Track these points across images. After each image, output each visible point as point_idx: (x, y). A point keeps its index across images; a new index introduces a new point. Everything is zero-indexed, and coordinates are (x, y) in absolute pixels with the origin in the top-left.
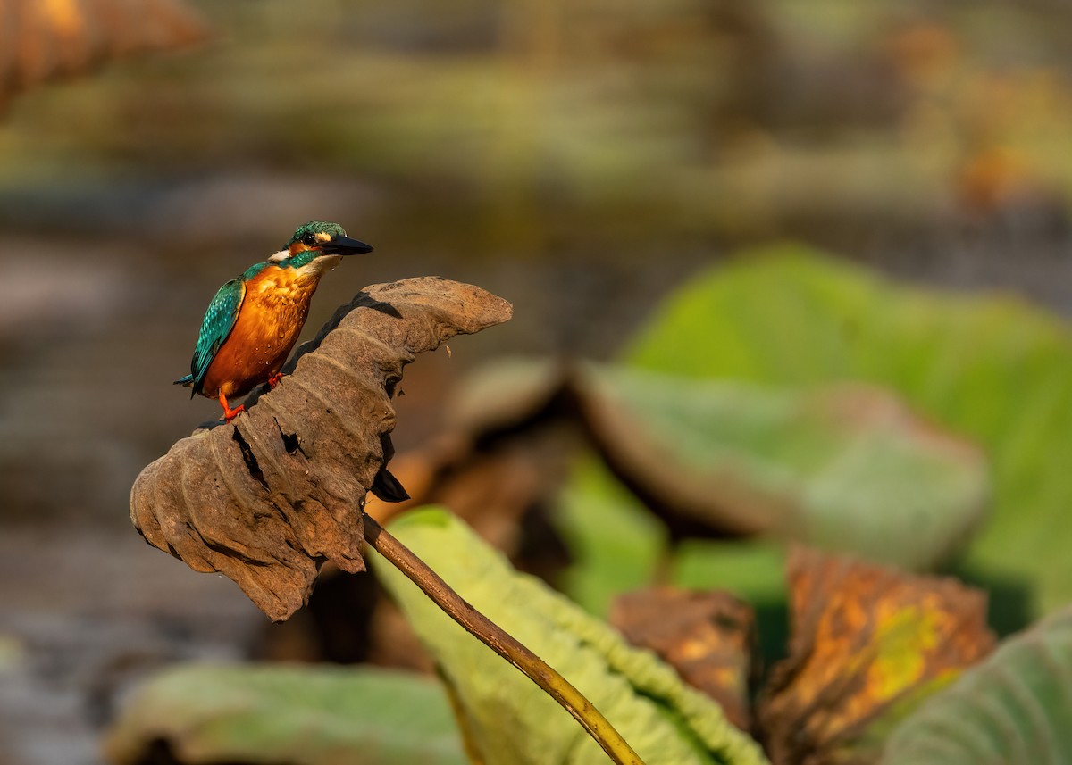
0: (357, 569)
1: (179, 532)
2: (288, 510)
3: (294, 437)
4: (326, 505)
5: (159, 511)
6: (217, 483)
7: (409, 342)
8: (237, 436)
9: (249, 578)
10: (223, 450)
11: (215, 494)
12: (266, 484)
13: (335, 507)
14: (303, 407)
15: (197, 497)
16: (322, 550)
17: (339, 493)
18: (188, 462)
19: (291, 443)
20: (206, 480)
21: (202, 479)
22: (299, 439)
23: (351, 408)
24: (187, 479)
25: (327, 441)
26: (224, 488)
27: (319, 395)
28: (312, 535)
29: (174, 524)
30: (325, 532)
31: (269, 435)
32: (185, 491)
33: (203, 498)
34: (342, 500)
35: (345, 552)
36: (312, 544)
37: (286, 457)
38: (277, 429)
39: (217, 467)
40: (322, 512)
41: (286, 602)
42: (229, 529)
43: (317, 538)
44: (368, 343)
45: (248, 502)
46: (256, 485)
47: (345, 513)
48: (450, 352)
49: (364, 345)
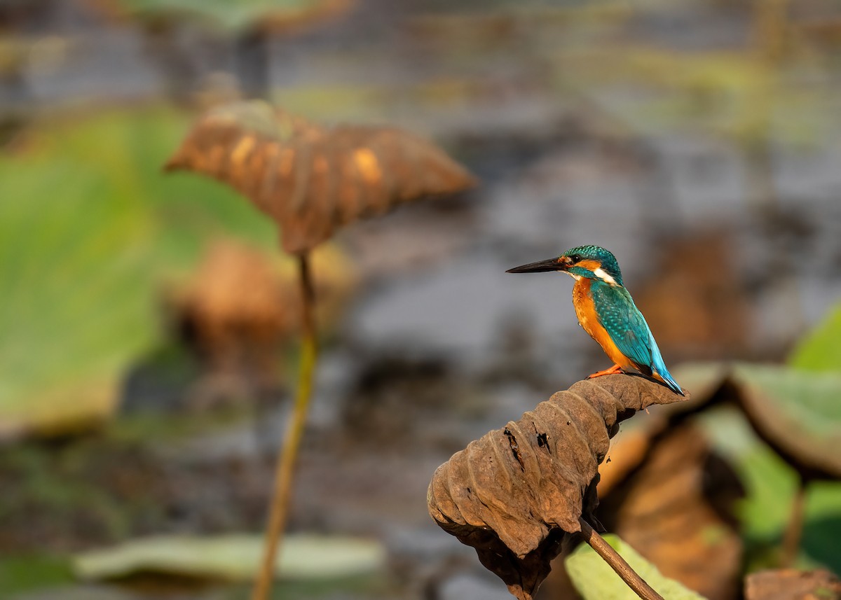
0: (575, 530)
1: (461, 496)
2: (535, 486)
3: (544, 435)
4: (559, 485)
5: (450, 481)
6: (491, 460)
7: (623, 399)
8: (507, 433)
9: (504, 531)
10: (497, 439)
11: (489, 466)
12: (522, 464)
13: (565, 487)
14: (552, 419)
15: (476, 468)
16: (553, 517)
17: (569, 478)
18: (472, 449)
19: (542, 440)
20: (484, 458)
21: (482, 458)
22: (548, 437)
23: (583, 427)
24: (471, 458)
25: (565, 445)
26: (495, 462)
27: (563, 412)
28: (548, 508)
29: (459, 489)
30: (557, 505)
31: (529, 432)
32: (469, 464)
33: (481, 469)
34: (571, 482)
35: (569, 517)
36: (547, 514)
37: (538, 448)
38: (534, 429)
39: (493, 449)
40: (556, 493)
41: (527, 543)
42: (496, 491)
43: (552, 510)
44: (597, 389)
45: (510, 474)
46: (517, 465)
47: (572, 491)
48: (648, 413)
49: (595, 390)
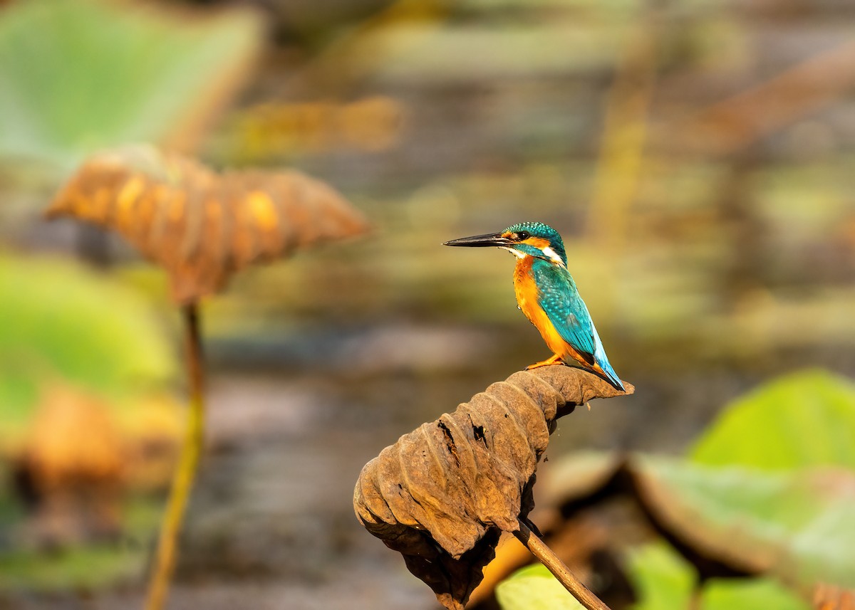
1: (392, 492)
2: (470, 483)
3: (481, 428)
4: (496, 481)
5: (380, 477)
6: (425, 453)
7: (563, 391)
8: (442, 426)
9: (437, 530)
10: (431, 433)
11: (422, 461)
13: (503, 484)
14: (489, 411)
15: (409, 463)
16: (489, 515)
17: (507, 474)
18: (404, 442)
19: (479, 432)
20: (417, 452)
21: (414, 451)
22: (484, 430)
23: (521, 420)
24: (403, 452)
25: (503, 439)
26: (429, 456)
27: (501, 403)
28: (484, 506)
29: (389, 486)
30: (493, 504)
31: (464, 424)
32: (401, 458)
33: (413, 464)
34: (509, 478)
35: (506, 516)
36: (483, 512)
37: (474, 441)
38: (470, 422)
39: (426, 442)
40: (494, 489)
41: (463, 542)
42: (429, 487)
43: (489, 508)
44: (537, 380)
45: (444, 469)
46: (451, 459)
47: (510, 488)
48: (589, 407)
49: (534, 381)
